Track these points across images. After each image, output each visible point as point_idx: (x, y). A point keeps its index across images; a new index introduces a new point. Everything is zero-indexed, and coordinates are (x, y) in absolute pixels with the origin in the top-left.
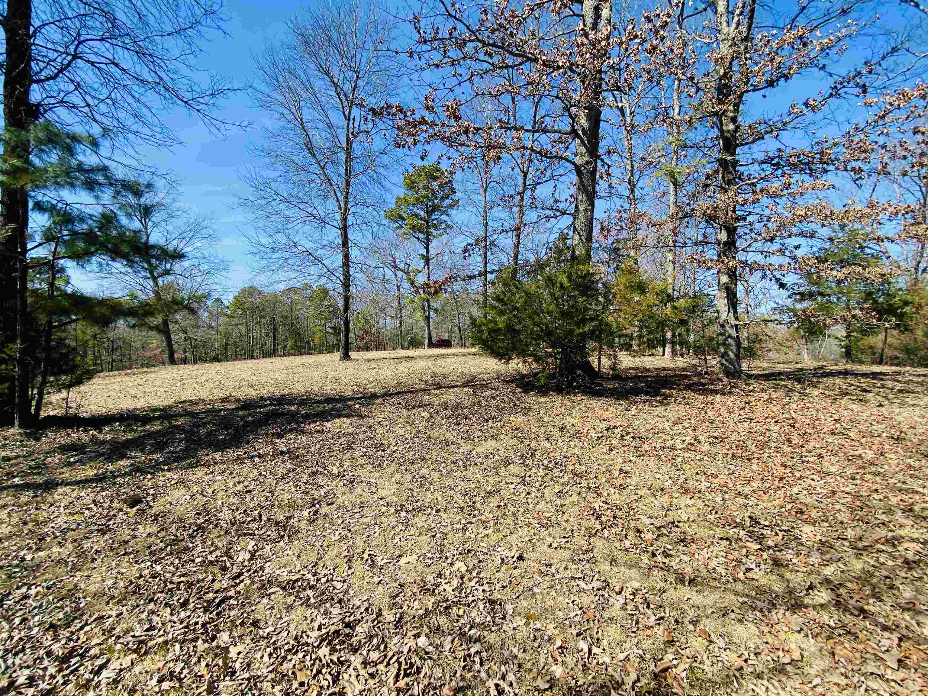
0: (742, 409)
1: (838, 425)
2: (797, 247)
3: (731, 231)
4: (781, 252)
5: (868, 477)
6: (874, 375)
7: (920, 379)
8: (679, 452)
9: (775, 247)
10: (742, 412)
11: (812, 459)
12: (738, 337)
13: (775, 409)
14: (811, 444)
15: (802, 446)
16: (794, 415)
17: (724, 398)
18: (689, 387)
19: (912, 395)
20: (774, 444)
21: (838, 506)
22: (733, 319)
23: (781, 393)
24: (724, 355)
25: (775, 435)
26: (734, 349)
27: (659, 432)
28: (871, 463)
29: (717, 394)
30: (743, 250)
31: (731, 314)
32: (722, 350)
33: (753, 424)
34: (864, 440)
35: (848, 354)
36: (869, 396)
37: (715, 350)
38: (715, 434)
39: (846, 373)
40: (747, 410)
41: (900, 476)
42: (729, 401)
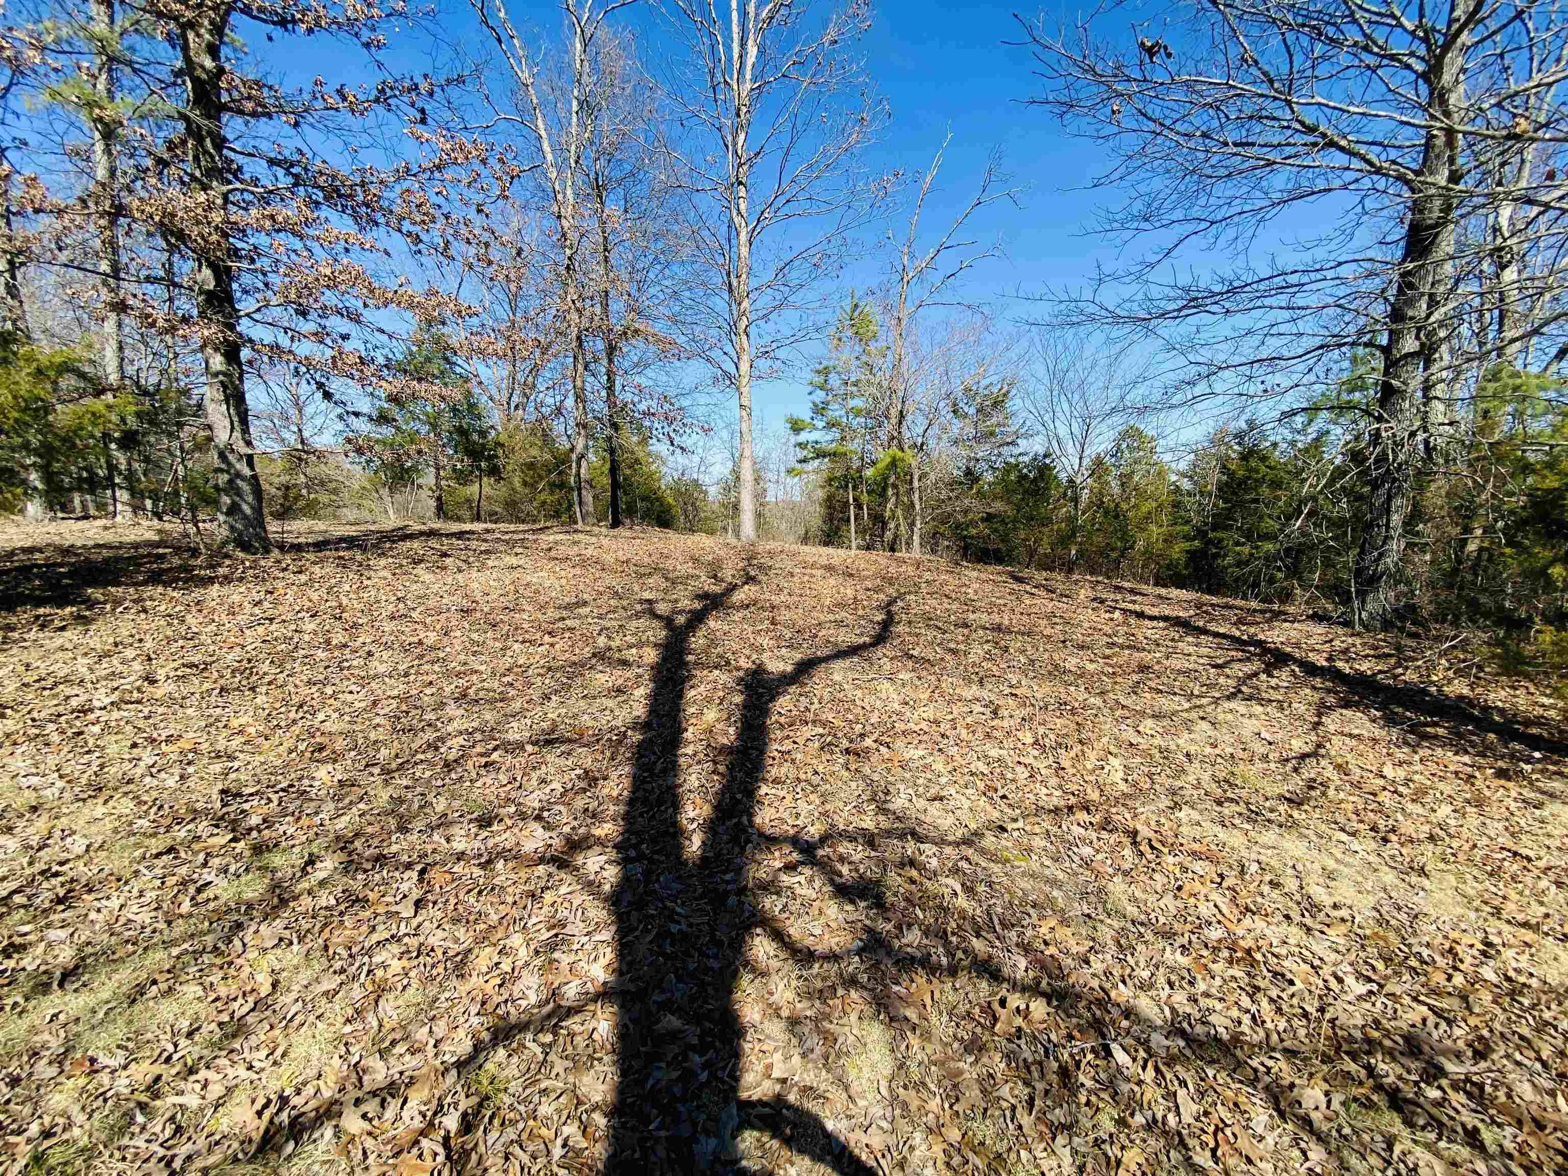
0: (258, 603)
1: (401, 606)
2: (345, 337)
3: (223, 275)
4: (320, 336)
5: (426, 667)
6: (460, 535)
7: (507, 537)
8: (98, 713)
9: (307, 327)
10: (257, 611)
11: (355, 663)
12: (255, 477)
13: (315, 597)
14: (361, 640)
15: (345, 646)
16: (345, 601)
17: (225, 590)
18: (155, 578)
19: (493, 557)
20: (302, 652)
21: (377, 720)
22: (241, 443)
23: (329, 569)
24: (234, 510)
25: (307, 638)
26: (250, 499)
27: (56, 684)
28: (433, 648)
29: (213, 583)
30: (248, 315)
31: (237, 434)
32: (228, 500)
33: (273, 627)
34: (428, 620)
35: (441, 510)
36: (448, 561)
37: (212, 502)
38: (195, 660)
39: (432, 533)
40: (266, 605)
41: (462, 657)
42: (236, 594)
